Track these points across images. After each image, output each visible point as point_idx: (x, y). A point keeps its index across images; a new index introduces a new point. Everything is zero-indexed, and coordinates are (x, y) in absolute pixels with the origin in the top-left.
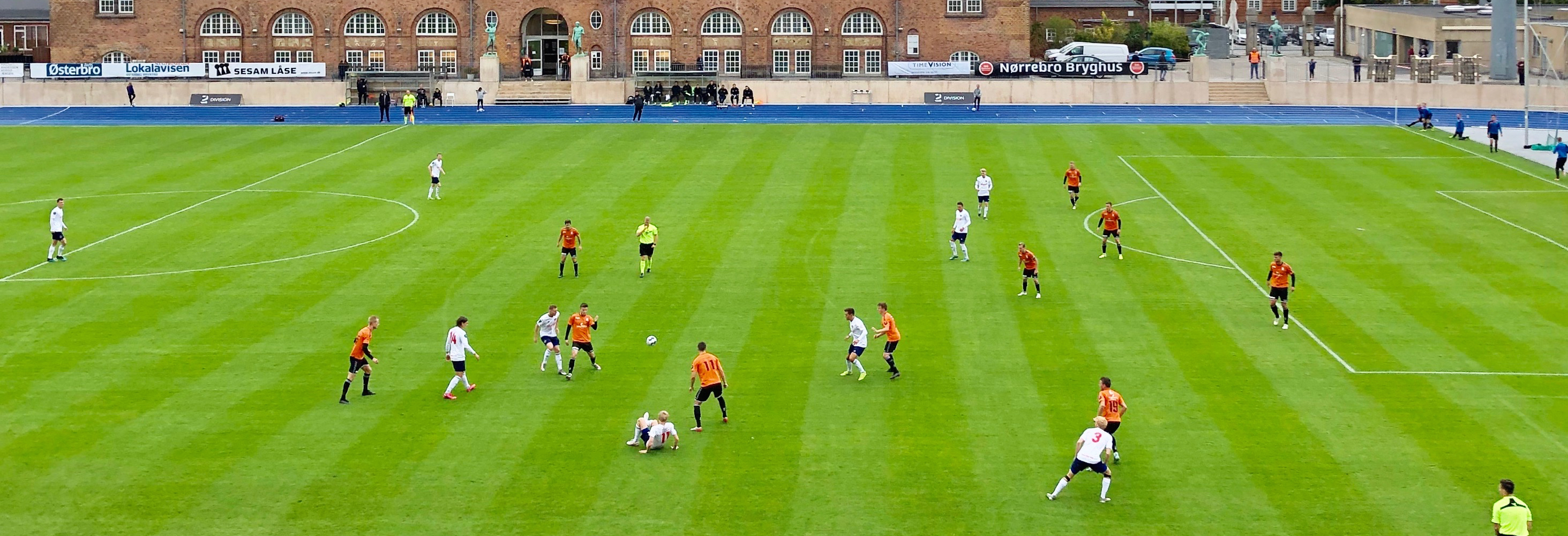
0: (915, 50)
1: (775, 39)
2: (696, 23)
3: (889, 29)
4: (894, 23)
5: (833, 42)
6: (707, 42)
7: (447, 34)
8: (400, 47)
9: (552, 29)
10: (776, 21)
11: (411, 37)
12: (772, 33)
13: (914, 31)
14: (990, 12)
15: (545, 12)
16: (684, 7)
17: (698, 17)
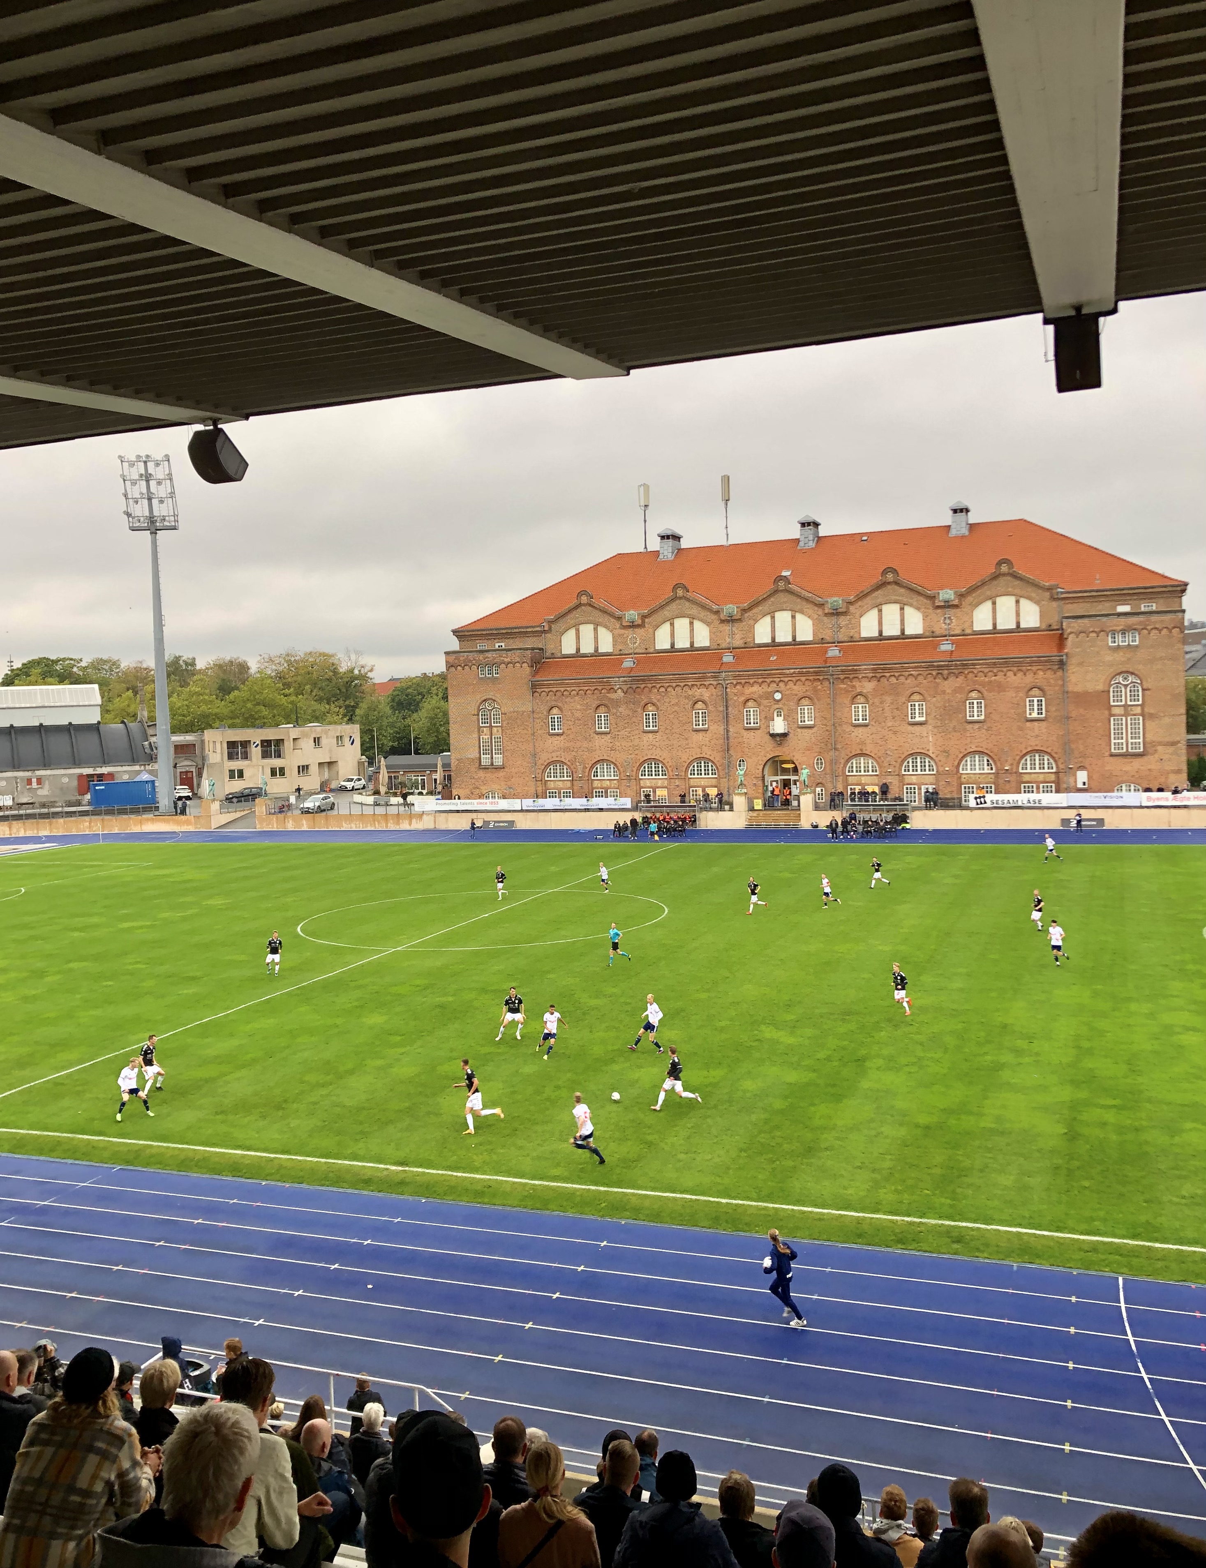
0: (1084, 783)
1: (964, 776)
2: (898, 765)
3: (1061, 766)
4: (1065, 762)
5: (1013, 778)
6: (907, 780)
7: (710, 776)
8: (678, 786)
9: (785, 771)
10: (963, 762)
11: (685, 779)
12: (961, 771)
13: (1082, 768)
14: (1150, 750)
15: (781, 758)
16: (888, 752)
17: (900, 760)
